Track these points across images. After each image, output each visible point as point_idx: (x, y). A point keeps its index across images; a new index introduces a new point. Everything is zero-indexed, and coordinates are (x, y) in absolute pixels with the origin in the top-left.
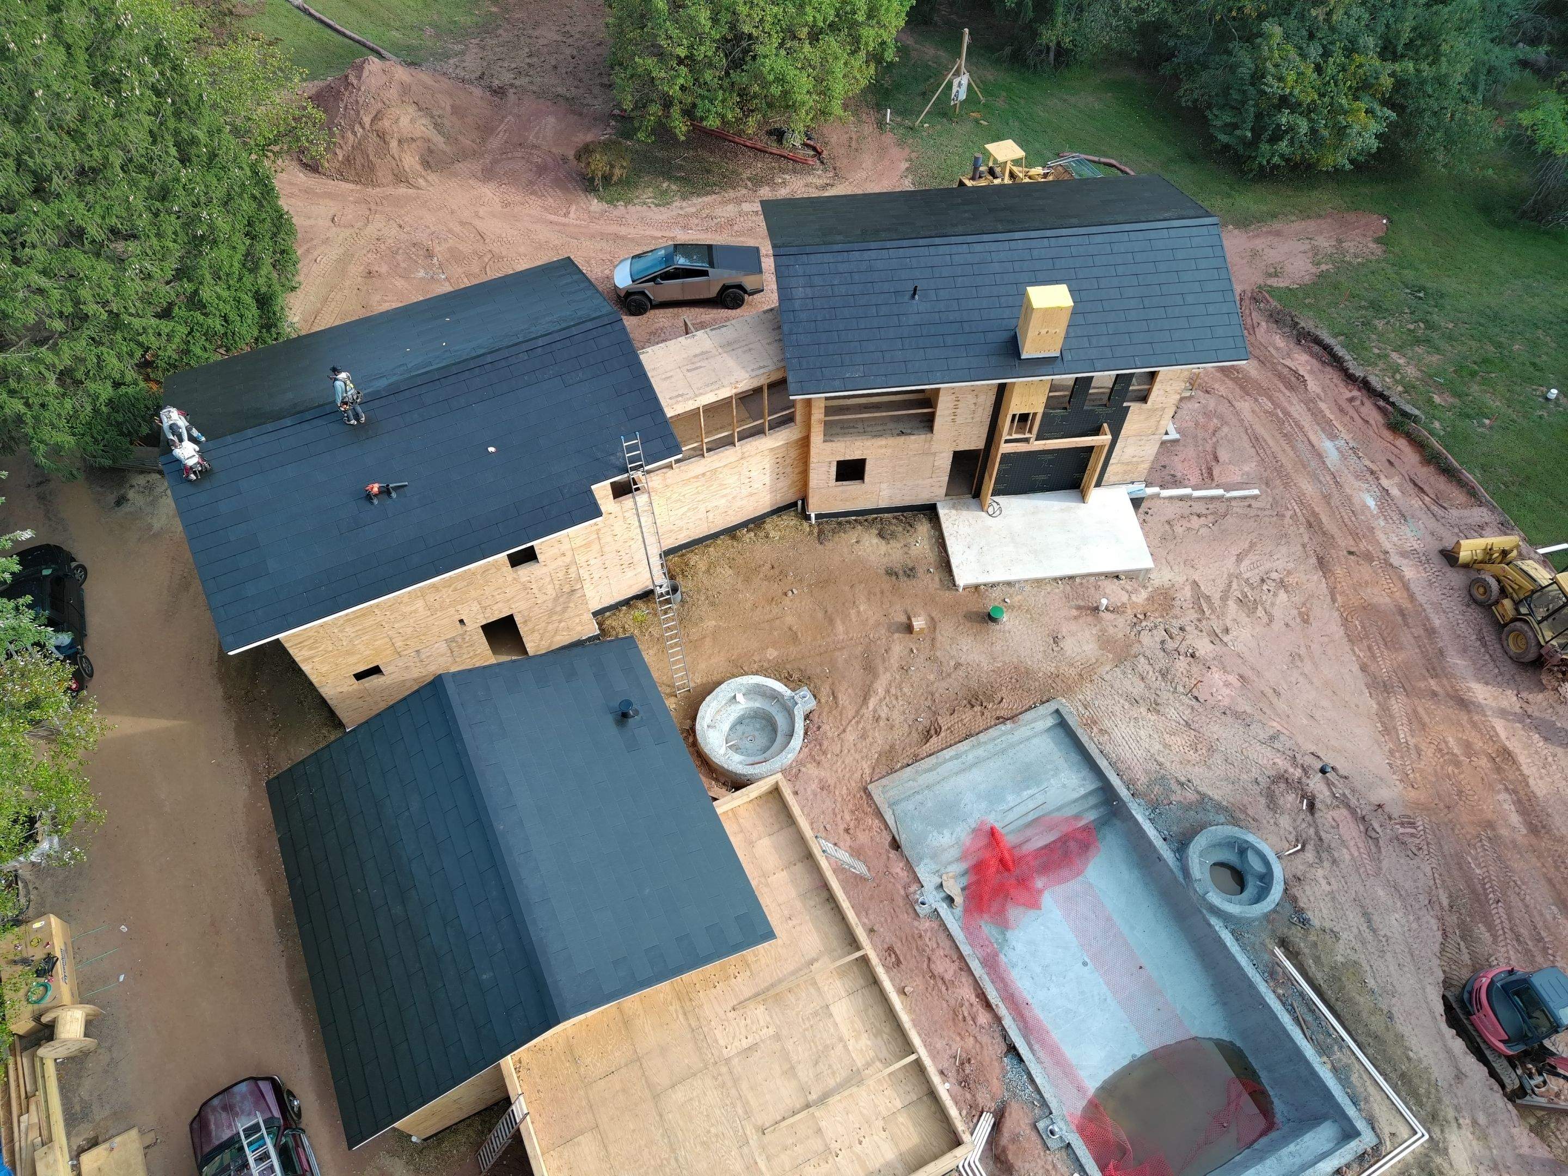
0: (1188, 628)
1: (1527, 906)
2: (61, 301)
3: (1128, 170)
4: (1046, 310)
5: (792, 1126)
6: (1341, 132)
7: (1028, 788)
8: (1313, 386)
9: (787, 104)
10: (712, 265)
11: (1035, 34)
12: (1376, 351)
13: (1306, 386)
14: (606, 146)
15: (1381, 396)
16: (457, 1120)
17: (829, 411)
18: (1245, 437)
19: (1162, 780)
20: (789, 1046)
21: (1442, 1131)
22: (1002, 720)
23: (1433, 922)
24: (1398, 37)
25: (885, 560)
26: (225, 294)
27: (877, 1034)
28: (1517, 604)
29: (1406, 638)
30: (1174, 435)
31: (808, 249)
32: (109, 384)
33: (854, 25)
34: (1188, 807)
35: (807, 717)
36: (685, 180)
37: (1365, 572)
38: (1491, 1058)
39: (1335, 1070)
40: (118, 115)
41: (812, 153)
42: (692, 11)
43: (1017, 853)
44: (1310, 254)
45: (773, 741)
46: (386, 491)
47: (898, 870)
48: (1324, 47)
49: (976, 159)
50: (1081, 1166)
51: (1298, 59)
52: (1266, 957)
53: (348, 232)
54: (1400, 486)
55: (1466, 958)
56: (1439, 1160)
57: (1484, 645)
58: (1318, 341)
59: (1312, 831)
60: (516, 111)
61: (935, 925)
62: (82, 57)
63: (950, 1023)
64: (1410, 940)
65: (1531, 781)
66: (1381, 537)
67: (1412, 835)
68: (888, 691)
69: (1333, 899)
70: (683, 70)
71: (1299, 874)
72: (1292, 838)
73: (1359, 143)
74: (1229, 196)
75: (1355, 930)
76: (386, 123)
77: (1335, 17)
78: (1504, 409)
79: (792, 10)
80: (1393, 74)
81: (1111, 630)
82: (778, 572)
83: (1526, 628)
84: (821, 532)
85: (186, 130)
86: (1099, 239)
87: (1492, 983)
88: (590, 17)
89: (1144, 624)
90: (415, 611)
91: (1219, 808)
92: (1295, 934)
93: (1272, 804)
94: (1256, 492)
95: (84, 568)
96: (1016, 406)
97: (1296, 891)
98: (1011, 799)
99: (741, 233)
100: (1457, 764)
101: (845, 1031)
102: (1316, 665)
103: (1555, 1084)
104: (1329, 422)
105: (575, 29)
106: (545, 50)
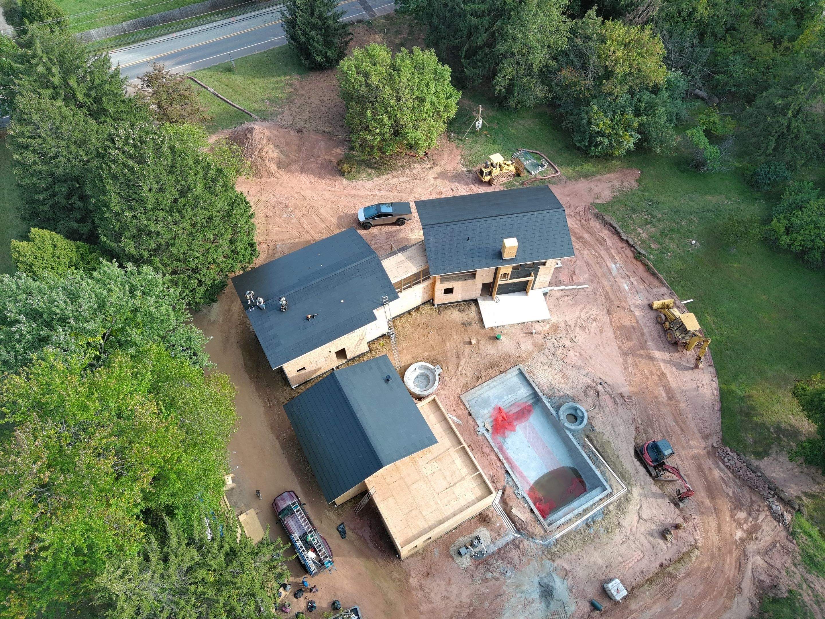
0: (563, 337)
1: (665, 422)
3: (543, 155)
4: (510, 246)
5: (446, 492)
6: (620, 144)
8: (609, 243)
11: (507, 102)
12: (633, 228)
13: (606, 243)
15: (632, 246)
17: (442, 278)
18: (585, 264)
19: (552, 389)
20: (444, 472)
21: (631, 487)
22: (502, 372)
23: (633, 429)
24: (640, 107)
25: (461, 320)
27: (468, 467)
28: (670, 323)
29: (634, 337)
30: (560, 265)
31: (433, 226)
34: (560, 397)
35: (439, 375)
36: (377, 169)
37: (622, 313)
38: (648, 467)
39: (601, 472)
43: (508, 415)
44: (611, 189)
46: (313, 317)
47: (471, 422)
48: (613, 111)
51: (603, 117)
53: (255, 199)
54: (637, 281)
55: (645, 439)
56: (629, 495)
57: (660, 338)
58: (611, 225)
59: (598, 403)
60: (308, 140)
61: (483, 438)
63: (489, 465)
64: (626, 434)
65: (670, 383)
66: (629, 300)
67: (631, 402)
68: (465, 365)
69: (603, 423)
71: (593, 416)
72: (591, 405)
73: (627, 146)
74: (582, 165)
75: (609, 432)
76: (264, 153)
77: (617, 100)
78: (676, 249)
80: (638, 122)
81: (537, 340)
82: (426, 326)
83: (672, 332)
84: (439, 311)
86: (527, 217)
87: (649, 445)
89: (548, 337)
91: (570, 397)
92: (591, 434)
93: (586, 395)
94: (587, 286)
96: (502, 272)
97: (592, 421)
99: (400, 192)
100: (647, 378)
101: (459, 467)
102: (604, 348)
103: (667, 474)
104: (614, 257)
105: (325, 98)
106: (315, 109)
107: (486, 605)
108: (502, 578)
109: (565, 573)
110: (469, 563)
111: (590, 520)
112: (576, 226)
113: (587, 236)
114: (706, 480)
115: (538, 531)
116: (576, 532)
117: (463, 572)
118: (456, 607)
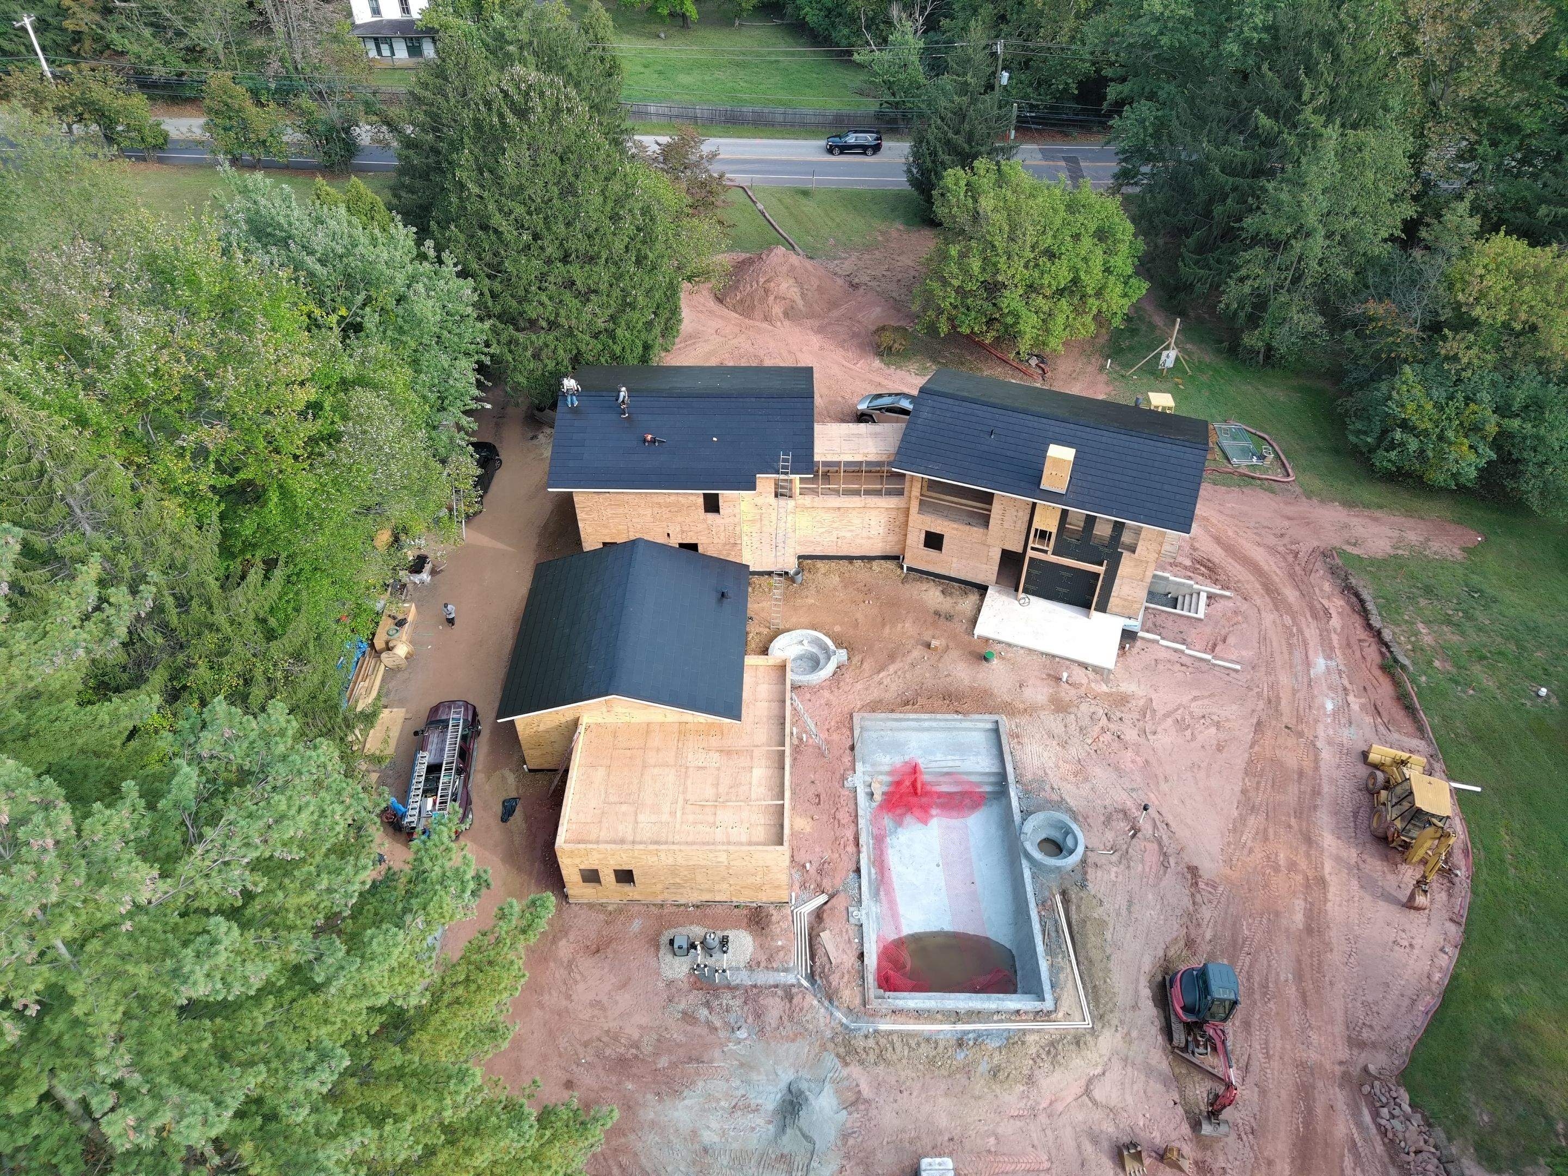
1: (1269, 966)
2: (550, 313)
4: (1058, 460)
5: (703, 806)
6: (1443, 456)
7: (953, 755)
8: (1335, 622)
9: (1015, 329)
11: (1240, 337)
12: (1406, 618)
13: (1329, 621)
14: (897, 329)
15: (1387, 645)
17: (923, 489)
18: (1256, 635)
19: (1041, 781)
20: (722, 775)
21: (1103, 1028)
22: (957, 712)
23: (1181, 935)
25: (937, 605)
27: (771, 790)
28: (1388, 793)
29: (1293, 789)
30: (1201, 615)
34: (1048, 799)
35: (840, 668)
36: (944, 366)
37: (1290, 742)
38: (1172, 1017)
39: (1052, 964)
40: (614, 234)
41: (1040, 372)
43: (928, 788)
44: (1394, 540)
45: (813, 672)
46: (653, 441)
47: (846, 761)
50: (862, 937)
52: (1047, 895)
53: (722, 339)
54: (1363, 707)
56: (1089, 1038)
57: (1355, 817)
58: (1357, 595)
59: (1125, 847)
60: (859, 299)
61: (851, 795)
62: (610, 204)
63: (830, 844)
65: (1330, 904)
66: (1320, 727)
67: (1211, 893)
68: (896, 672)
69: (1113, 885)
72: (1109, 845)
74: (1351, 484)
75: (1117, 906)
76: (772, 285)
78: (1494, 689)
81: (1062, 694)
82: (867, 590)
84: (905, 577)
85: (645, 250)
89: (1089, 700)
90: (646, 515)
91: (1068, 806)
92: (1075, 892)
93: (1108, 822)
94: (1240, 668)
96: (1038, 524)
97: (1090, 871)
98: (939, 756)
100: (1276, 870)
101: (755, 781)
102: (1208, 776)
104: (1332, 649)
106: (899, 269)
107: (663, 1062)
108: (722, 1034)
109: (853, 1098)
110: (681, 976)
111: (971, 1036)
112: (1278, 571)
113: (1291, 594)
114: (1307, 1124)
115: (849, 995)
116: (928, 1040)
117: (661, 985)
118: (608, 1032)
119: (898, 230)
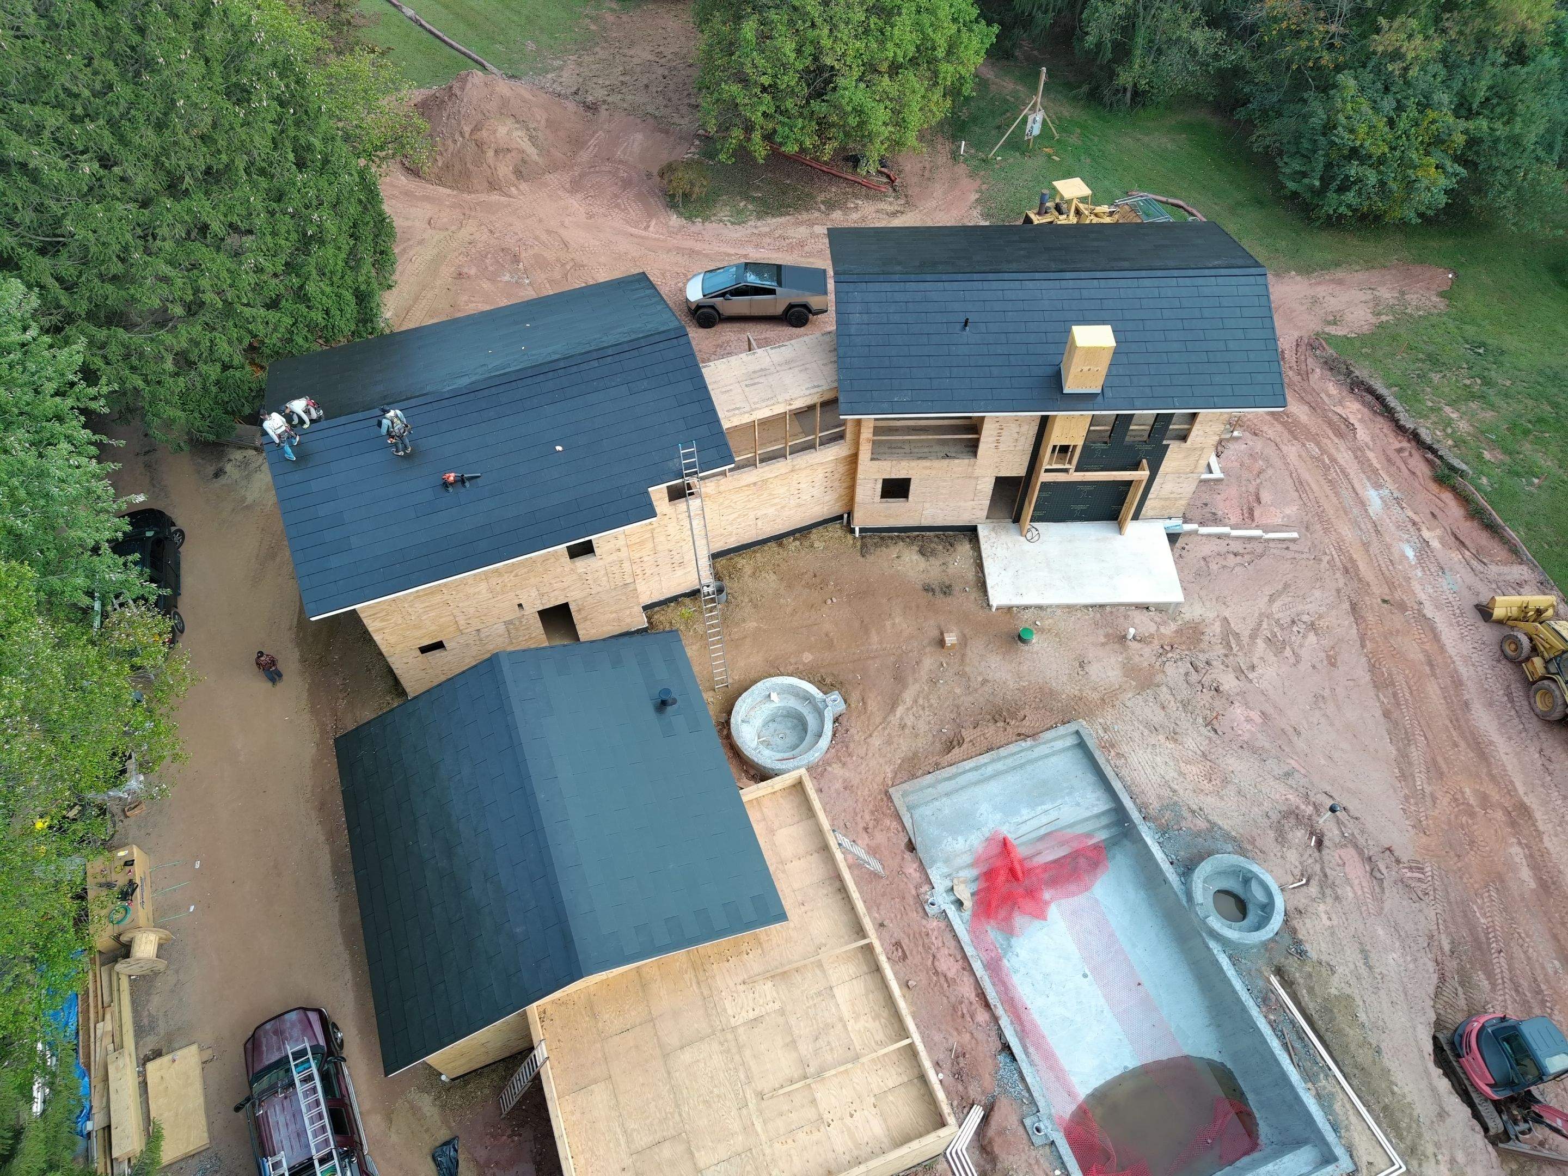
0: (1214, 663)
1: (1529, 958)
2: (183, 289)
3: (1195, 212)
4: (1089, 348)
5: (789, 1093)
6: (1410, 185)
7: (1043, 803)
8: (1362, 434)
9: (862, 132)
10: (780, 284)
11: (1112, 75)
12: (1430, 404)
13: (1355, 434)
14: (688, 165)
15: (1430, 448)
16: (483, 1064)
17: (877, 431)
18: (1289, 481)
19: (1173, 806)
20: (793, 1021)
21: (1420, 1165)
22: (1022, 736)
23: (1431, 966)
24: (1474, 95)
25: (923, 576)
26: (328, 290)
27: (877, 1017)
28: (1547, 662)
29: (1432, 688)
30: (1217, 474)
31: (867, 278)
32: (218, 365)
33: (932, 61)
34: (1198, 834)
35: (836, 720)
36: (762, 201)
37: (1397, 620)
38: (1477, 1101)
39: (1319, 1097)
40: (246, 124)
41: (885, 180)
42: (778, 43)
43: (1028, 864)
44: (1371, 305)
45: (802, 740)
46: (462, 481)
47: (911, 871)
48: (1398, 101)
49: (1043, 195)
50: (1063, 1163)
51: (1370, 112)
52: (1261, 983)
53: (442, 234)
54: (1440, 540)
55: (1462, 1002)
57: (1511, 701)
58: (1371, 391)
59: (1317, 867)
60: (606, 126)
61: (942, 925)
62: (217, 68)
63: (949, 1018)
64: (1405, 980)
66: (1417, 587)
67: (1420, 880)
68: (916, 701)
69: (1333, 934)
70: (767, 97)
71: (1301, 907)
72: (1297, 872)
73: (1426, 197)
75: (1352, 966)
76: (484, 133)
77: (1411, 73)
78: (1555, 470)
79: (874, 45)
80: (1466, 132)
81: (1137, 659)
82: (820, 581)
83: (1553, 686)
84: (864, 546)
85: (305, 137)
86: (1147, 282)
87: (1483, 1027)
88: (683, 39)
89: (1170, 655)
90: (479, 593)
91: (1228, 837)
92: (1292, 965)
93: (1281, 838)
94: (1295, 535)
95: (181, 532)
96: (1057, 437)
97: (1295, 923)
98: (1025, 813)
99: (810, 254)
100: (1472, 815)
101: (849, 1012)
102: (1339, 708)
103: (1540, 1132)
104: (1375, 471)
105: (668, 52)
106: (639, 69)
113: (1299, 411)
119: (614, 10)
